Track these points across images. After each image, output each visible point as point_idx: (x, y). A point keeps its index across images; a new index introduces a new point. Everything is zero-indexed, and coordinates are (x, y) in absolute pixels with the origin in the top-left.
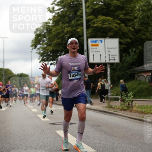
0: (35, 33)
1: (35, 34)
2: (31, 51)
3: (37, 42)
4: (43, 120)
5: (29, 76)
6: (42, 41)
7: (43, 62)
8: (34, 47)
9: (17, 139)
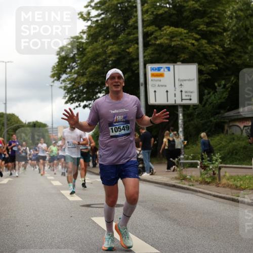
2: (52, 84)
3: (60, 70)
4: (70, 200)
5: (48, 126)
6: (69, 68)
7: (72, 103)
8: (55, 78)
9: (27, 231)
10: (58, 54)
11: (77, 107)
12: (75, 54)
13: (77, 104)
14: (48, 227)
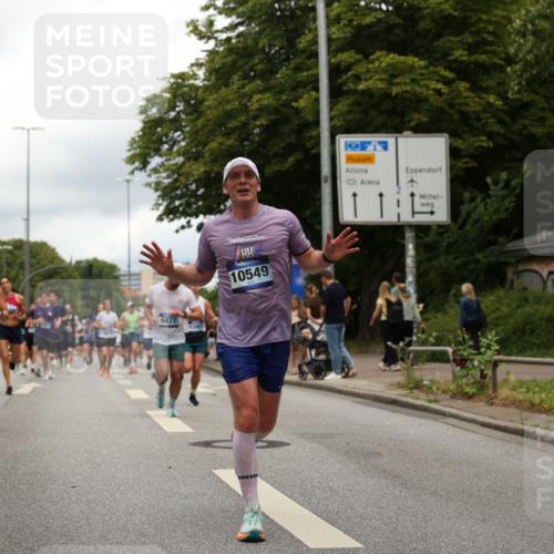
0: (141, 113)
1: (143, 117)
2: (128, 177)
3: (147, 148)
4: (168, 430)
5: (119, 270)
6: (166, 143)
7: (172, 220)
8: (137, 164)
9: (74, 499)
10: (144, 111)
11: (183, 227)
12: (178, 112)
13: (183, 221)
14: (118, 490)
